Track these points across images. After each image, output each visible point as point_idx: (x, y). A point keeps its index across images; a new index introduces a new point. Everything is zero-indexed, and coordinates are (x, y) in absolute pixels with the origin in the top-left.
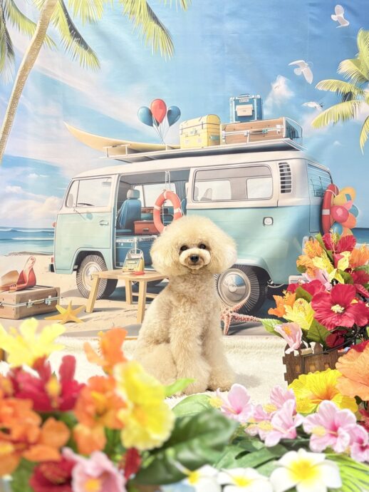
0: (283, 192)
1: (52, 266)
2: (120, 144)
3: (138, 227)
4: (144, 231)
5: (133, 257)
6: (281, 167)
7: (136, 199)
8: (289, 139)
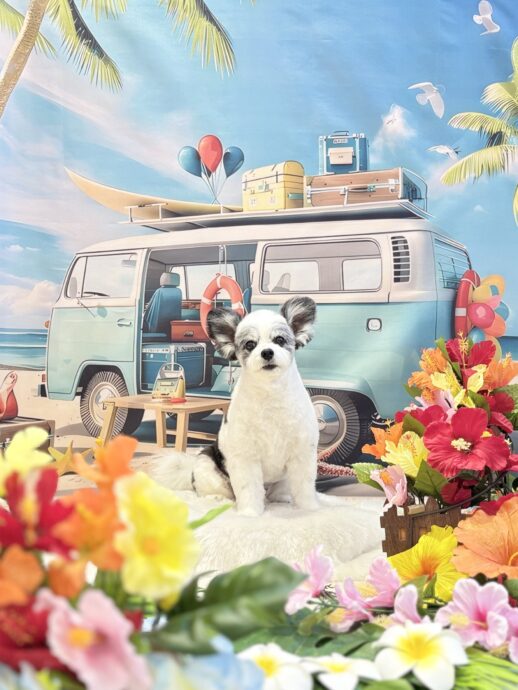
0: (397, 280)
1: (43, 387)
2: (150, 203)
3: (176, 330)
4: (186, 335)
5: (168, 375)
6: (394, 243)
7: (174, 286)
8: (407, 201)
